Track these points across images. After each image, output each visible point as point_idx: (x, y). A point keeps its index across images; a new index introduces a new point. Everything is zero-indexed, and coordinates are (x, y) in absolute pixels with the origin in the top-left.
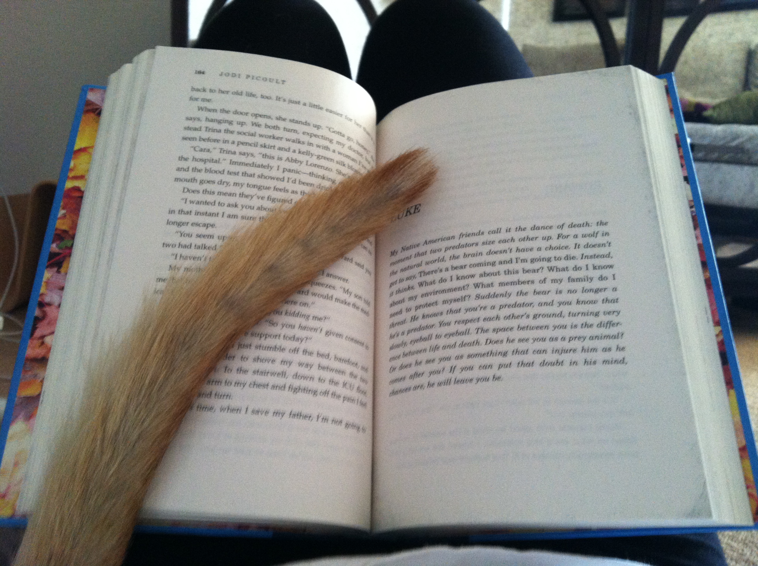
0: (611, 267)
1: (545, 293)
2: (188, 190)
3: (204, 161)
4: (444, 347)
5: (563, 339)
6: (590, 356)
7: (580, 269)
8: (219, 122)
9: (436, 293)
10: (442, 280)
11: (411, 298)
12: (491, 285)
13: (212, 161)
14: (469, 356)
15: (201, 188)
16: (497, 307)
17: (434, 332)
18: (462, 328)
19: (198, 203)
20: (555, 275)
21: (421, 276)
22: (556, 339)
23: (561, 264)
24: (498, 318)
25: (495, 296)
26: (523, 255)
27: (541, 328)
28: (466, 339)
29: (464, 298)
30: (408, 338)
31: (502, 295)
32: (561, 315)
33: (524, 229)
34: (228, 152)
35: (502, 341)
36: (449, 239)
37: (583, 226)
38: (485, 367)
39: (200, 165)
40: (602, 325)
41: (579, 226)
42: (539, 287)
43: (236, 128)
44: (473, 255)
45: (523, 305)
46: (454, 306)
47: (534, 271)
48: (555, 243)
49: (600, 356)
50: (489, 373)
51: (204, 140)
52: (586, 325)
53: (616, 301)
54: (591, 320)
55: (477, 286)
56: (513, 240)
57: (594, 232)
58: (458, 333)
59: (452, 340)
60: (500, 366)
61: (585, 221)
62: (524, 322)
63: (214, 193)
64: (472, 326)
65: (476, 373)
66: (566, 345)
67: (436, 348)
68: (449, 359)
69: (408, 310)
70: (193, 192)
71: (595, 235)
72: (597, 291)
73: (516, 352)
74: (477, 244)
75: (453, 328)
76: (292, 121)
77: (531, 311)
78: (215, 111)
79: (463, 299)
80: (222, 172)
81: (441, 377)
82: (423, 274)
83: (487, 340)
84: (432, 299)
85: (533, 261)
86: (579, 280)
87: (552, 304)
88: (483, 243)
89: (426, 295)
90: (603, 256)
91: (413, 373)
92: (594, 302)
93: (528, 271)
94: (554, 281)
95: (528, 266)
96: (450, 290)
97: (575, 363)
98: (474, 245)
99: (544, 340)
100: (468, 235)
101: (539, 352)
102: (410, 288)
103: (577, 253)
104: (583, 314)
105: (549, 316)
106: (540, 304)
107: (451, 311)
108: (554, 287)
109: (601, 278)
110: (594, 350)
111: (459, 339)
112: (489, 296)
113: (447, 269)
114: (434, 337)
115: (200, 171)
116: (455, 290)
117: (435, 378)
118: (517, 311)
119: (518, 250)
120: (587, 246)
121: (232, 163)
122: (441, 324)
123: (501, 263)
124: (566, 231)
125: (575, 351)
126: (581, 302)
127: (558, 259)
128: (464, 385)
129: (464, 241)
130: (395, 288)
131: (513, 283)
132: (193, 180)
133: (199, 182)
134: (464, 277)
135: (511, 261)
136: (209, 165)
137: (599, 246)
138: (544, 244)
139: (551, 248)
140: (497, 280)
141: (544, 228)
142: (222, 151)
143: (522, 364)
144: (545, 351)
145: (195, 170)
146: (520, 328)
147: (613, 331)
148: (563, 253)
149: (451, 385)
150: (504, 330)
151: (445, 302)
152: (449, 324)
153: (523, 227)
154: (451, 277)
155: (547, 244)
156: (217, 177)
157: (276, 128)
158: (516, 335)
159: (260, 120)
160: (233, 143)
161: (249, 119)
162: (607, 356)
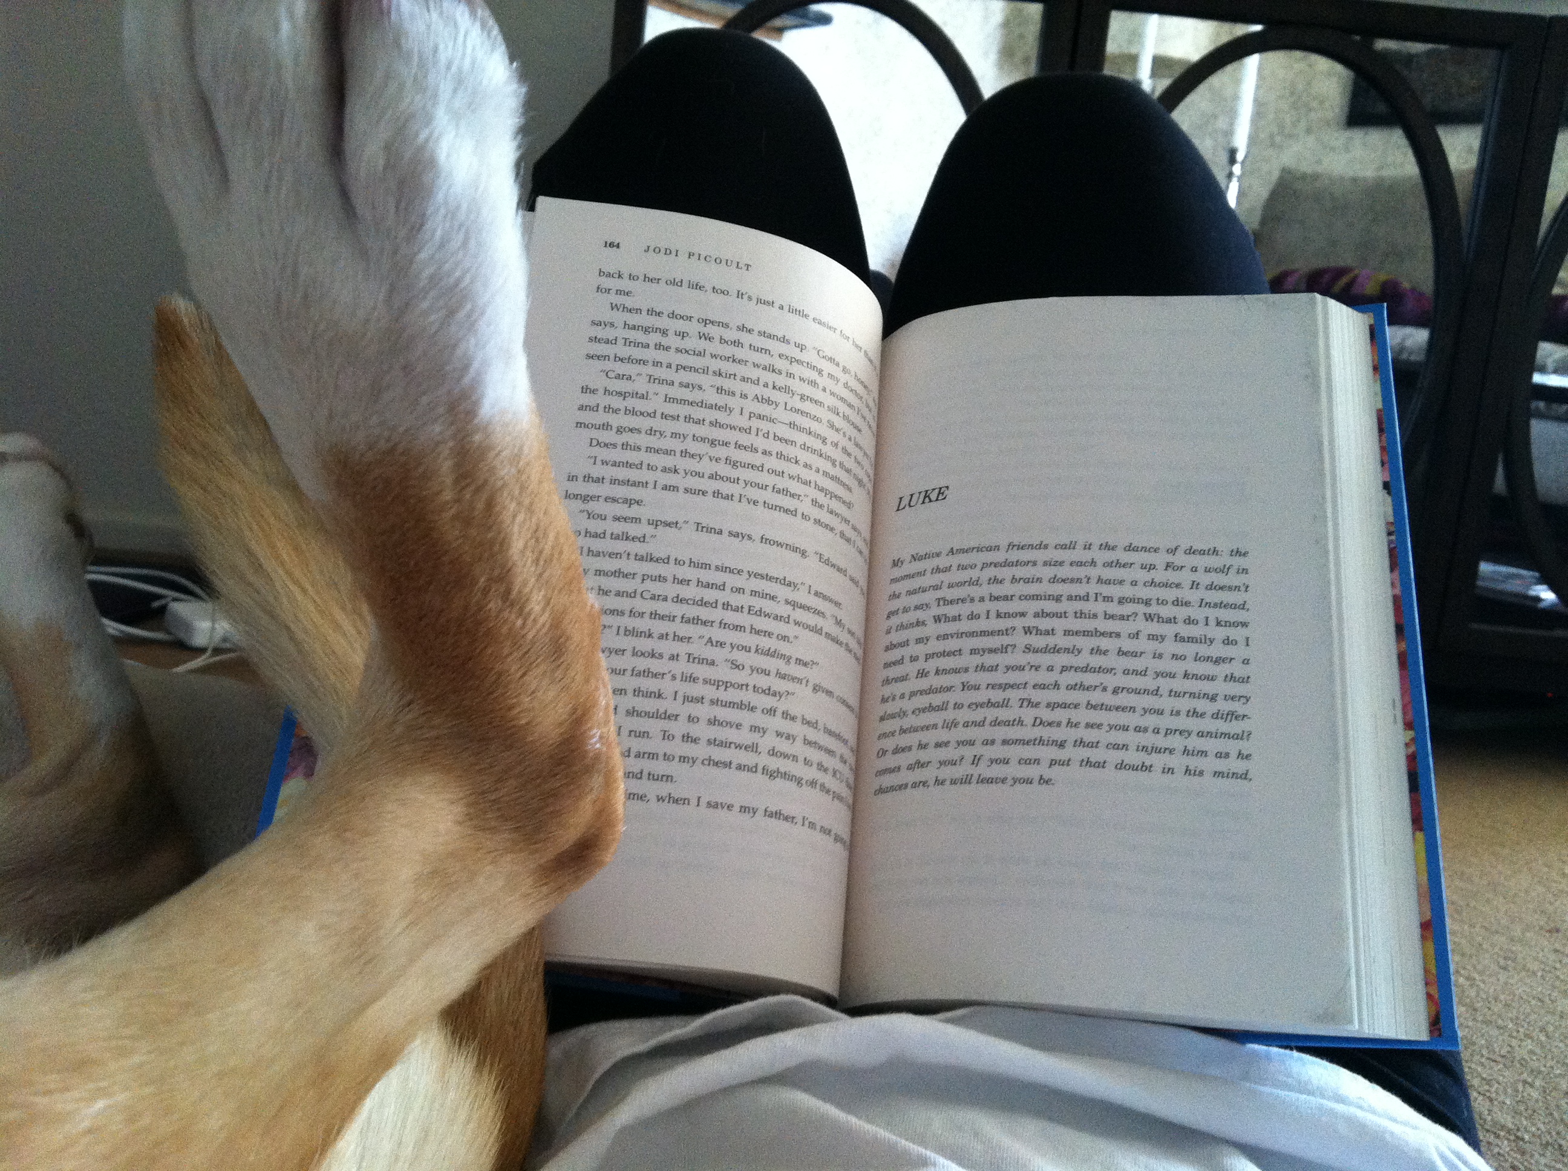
0: (1244, 625)
1: (1135, 654)
2: (598, 444)
3: (623, 395)
4: (966, 725)
5: (1156, 731)
6: (1194, 762)
7: (1195, 622)
8: (646, 330)
9: (960, 635)
10: (972, 617)
11: (919, 641)
12: (1050, 632)
13: (635, 395)
14: (1005, 742)
15: (620, 439)
16: (1058, 669)
17: (952, 697)
18: (997, 696)
19: (615, 464)
20: (1154, 628)
21: (939, 605)
22: (1146, 730)
23: (1166, 611)
24: (1056, 686)
25: (1056, 650)
26: (1106, 590)
27: (1123, 709)
28: (1003, 714)
29: (1006, 648)
30: (908, 705)
31: (1067, 650)
32: (1156, 692)
33: (1113, 548)
34: (662, 382)
35: (1059, 724)
36: (989, 549)
37: (1208, 554)
38: (1028, 762)
39: (616, 402)
40: (1220, 716)
41: (1202, 552)
42: (1128, 645)
43: (673, 341)
44: (1027, 581)
45: (1100, 670)
46: (990, 660)
47: (1122, 618)
48: (1160, 576)
49: (1209, 764)
50: (1033, 771)
51: (621, 360)
52: (1195, 713)
53: (1245, 680)
54: (1201, 705)
55: (1027, 631)
56: (1093, 563)
57: (1225, 566)
58: (990, 704)
59: (978, 715)
60: (1053, 763)
61: (1211, 546)
62: (1096, 697)
63: (639, 449)
64: (1014, 695)
65: (1014, 770)
66: (1160, 741)
67: (953, 724)
68: (971, 743)
69: (914, 659)
70: (606, 445)
71: (1226, 570)
72: (1218, 661)
73: (1080, 743)
74: (1035, 564)
75: (981, 696)
76: (762, 334)
77: (1111, 681)
78: (639, 311)
79: (1004, 649)
80: (652, 415)
81: (959, 772)
82: (941, 603)
83: (1036, 718)
84: (952, 645)
85: (1121, 601)
86: (1191, 640)
87: (1144, 673)
88: (1045, 564)
89: (945, 637)
90: (1234, 606)
91: (913, 761)
92: (1212, 679)
93: (1112, 617)
94: (1152, 637)
95: (1114, 608)
96: (983, 633)
97: (1170, 771)
98: (1030, 564)
99: (1125, 728)
100: (1021, 547)
101: (1116, 747)
102: (919, 623)
103: (1194, 596)
104: (1192, 695)
105: (1137, 692)
106: (1126, 672)
107: (982, 668)
108: (1151, 646)
109: (1227, 642)
110: (1203, 753)
111: (991, 714)
112: (1046, 650)
113: (982, 599)
114: (951, 705)
115: (616, 411)
116: (992, 633)
117: (947, 773)
118: (1090, 679)
119: (1100, 580)
120: (1211, 587)
121: (668, 399)
122: (965, 686)
123: (1070, 598)
124: (1179, 559)
125: (1171, 751)
126: (1190, 676)
127: (1162, 603)
128: (993, 786)
129: (1015, 555)
130: (895, 621)
131: (1086, 633)
132: (606, 426)
133: (615, 430)
134: (1008, 615)
135: (1086, 598)
136: (631, 403)
137: (1230, 588)
138: (1143, 576)
139: (1153, 583)
140: (1059, 624)
141: (1145, 549)
142: (651, 379)
143: (1088, 763)
144: (1125, 747)
145: (608, 409)
146: (1090, 706)
147: (1235, 727)
148: (1170, 594)
149: (972, 785)
150: (1065, 706)
151: (973, 652)
152: (977, 688)
153: (1111, 543)
154: (988, 612)
155: (1146, 576)
156: (645, 423)
157: (737, 343)
158: (1083, 716)
159: (711, 330)
160: (669, 366)
161: (694, 328)
162: (1222, 765)
